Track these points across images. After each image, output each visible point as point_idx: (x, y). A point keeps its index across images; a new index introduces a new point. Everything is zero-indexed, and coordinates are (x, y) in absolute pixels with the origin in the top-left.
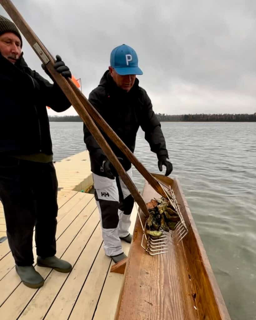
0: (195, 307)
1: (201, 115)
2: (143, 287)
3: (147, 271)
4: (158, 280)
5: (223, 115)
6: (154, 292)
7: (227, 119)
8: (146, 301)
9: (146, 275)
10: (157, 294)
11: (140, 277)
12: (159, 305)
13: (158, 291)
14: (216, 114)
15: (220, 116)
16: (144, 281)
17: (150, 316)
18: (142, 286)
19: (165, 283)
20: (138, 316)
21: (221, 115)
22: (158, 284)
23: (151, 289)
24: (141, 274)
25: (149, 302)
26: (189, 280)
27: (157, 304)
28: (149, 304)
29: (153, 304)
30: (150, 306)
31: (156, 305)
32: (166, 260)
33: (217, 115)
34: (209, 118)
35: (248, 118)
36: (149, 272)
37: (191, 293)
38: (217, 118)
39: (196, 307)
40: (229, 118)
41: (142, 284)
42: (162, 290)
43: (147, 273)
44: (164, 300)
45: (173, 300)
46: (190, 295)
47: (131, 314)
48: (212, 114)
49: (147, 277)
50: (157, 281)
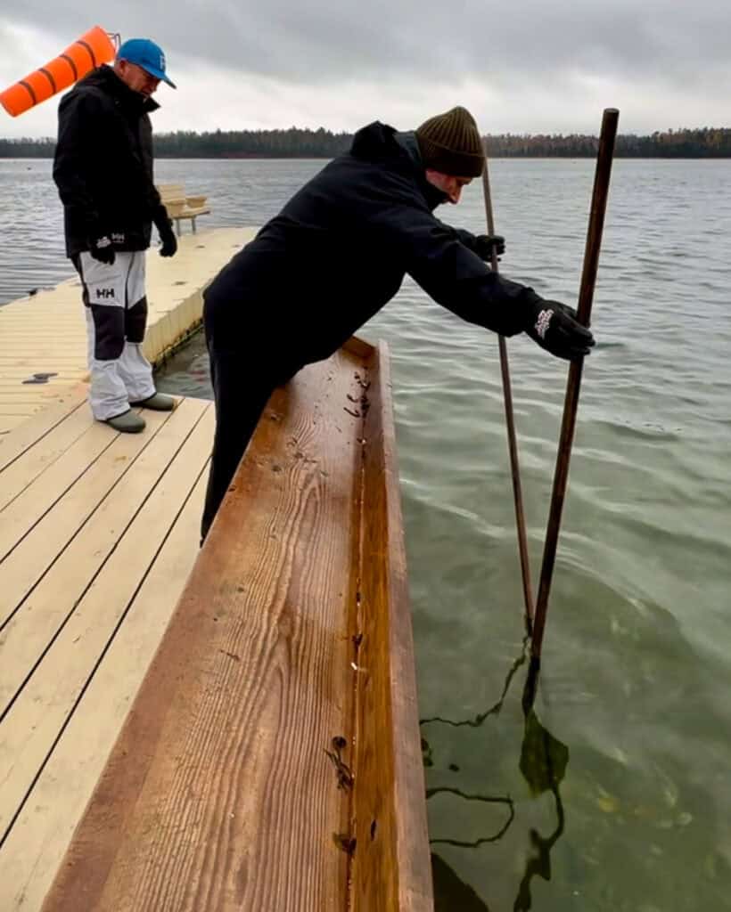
0: (353, 665)
1: (503, 137)
2: (222, 621)
3: (241, 586)
4: (268, 605)
5: (568, 138)
6: (248, 631)
7: (579, 149)
8: (222, 651)
9: (237, 593)
10: (257, 637)
11: (217, 598)
12: (256, 659)
13: (260, 631)
14: (545, 134)
15: (558, 139)
16: (226, 608)
17: (226, 683)
18: (219, 619)
19: (284, 611)
20: (196, 682)
21: (560, 137)
22: (266, 613)
23: (243, 625)
24: (222, 591)
25: (230, 652)
26: (356, 605)
27: (252, 657)
28: (229, 658)
29: (240, 656)
30: (233, 660)
31: (248, 660)
32: (300, 558)
33: (549, 137)
34: (526, 148)
35: (637, 148)
36: (246, 587)
37: (353, 633)
38: (551, 147)
39: (357, 665)
40: (584, 147)
41: (221, 613)
42: (272, 628)
43: (241, 590)
44: (273, 648)
45: (298, 650)
46: (347, 638)
47: (178, 678)
48: (534, 134)
49: (237, 599)
50: (264, 606)
